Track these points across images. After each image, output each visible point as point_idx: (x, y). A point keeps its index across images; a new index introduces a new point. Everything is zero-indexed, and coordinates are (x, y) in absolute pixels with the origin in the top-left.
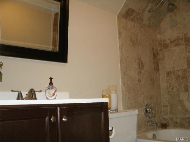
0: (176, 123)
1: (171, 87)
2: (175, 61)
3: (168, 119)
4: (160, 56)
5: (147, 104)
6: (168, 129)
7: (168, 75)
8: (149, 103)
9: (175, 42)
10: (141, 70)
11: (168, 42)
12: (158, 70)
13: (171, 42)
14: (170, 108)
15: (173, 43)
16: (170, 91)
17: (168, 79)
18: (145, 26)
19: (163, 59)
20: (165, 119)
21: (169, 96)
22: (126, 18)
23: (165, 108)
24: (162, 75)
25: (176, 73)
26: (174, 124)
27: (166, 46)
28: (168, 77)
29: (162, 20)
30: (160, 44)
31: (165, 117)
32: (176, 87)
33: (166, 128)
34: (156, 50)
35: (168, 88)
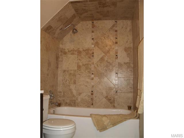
0: (67, 103)
1: (65, 80)
2: (70, 64)
3: (61, 101)
4: (60, 59)
5: (50, 91)
6: (61, 107)
7: (64, 72)
8: (51, 89)
9: (71, 52)
10: (49, 68)
11: (67, 51)
12: (58, 68)
13: (69, 51)
14: (63, 94)
15: (70, 52)
16: (64, 82)
17: (64, 75)
18: (55, 38)
19: (62, 61)
20: (59, 100)
21: (63, 86)
22: (46, 31)
23: (60, 93)
24: (60, 72)
25: (69, 72)
26: (65, 104)
27: (65, 53)
28: (64, 73)
29: (66, 35)
30: (61, 51)
31: (59, 99)
32: (69, 80)
33: (60, 106)
34: (58, 54)
35: (63, 81)
